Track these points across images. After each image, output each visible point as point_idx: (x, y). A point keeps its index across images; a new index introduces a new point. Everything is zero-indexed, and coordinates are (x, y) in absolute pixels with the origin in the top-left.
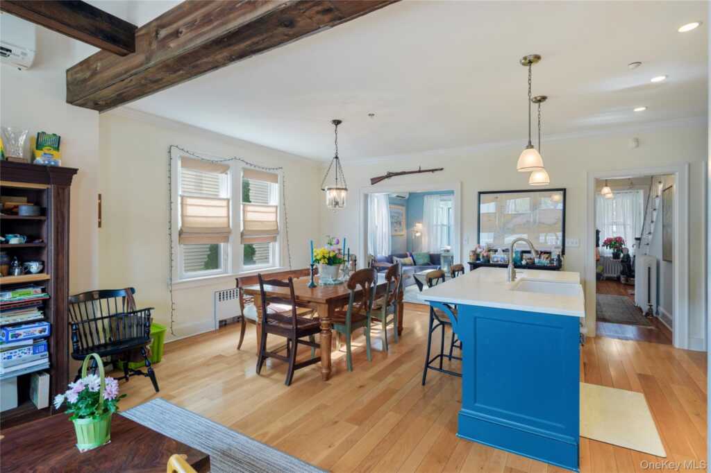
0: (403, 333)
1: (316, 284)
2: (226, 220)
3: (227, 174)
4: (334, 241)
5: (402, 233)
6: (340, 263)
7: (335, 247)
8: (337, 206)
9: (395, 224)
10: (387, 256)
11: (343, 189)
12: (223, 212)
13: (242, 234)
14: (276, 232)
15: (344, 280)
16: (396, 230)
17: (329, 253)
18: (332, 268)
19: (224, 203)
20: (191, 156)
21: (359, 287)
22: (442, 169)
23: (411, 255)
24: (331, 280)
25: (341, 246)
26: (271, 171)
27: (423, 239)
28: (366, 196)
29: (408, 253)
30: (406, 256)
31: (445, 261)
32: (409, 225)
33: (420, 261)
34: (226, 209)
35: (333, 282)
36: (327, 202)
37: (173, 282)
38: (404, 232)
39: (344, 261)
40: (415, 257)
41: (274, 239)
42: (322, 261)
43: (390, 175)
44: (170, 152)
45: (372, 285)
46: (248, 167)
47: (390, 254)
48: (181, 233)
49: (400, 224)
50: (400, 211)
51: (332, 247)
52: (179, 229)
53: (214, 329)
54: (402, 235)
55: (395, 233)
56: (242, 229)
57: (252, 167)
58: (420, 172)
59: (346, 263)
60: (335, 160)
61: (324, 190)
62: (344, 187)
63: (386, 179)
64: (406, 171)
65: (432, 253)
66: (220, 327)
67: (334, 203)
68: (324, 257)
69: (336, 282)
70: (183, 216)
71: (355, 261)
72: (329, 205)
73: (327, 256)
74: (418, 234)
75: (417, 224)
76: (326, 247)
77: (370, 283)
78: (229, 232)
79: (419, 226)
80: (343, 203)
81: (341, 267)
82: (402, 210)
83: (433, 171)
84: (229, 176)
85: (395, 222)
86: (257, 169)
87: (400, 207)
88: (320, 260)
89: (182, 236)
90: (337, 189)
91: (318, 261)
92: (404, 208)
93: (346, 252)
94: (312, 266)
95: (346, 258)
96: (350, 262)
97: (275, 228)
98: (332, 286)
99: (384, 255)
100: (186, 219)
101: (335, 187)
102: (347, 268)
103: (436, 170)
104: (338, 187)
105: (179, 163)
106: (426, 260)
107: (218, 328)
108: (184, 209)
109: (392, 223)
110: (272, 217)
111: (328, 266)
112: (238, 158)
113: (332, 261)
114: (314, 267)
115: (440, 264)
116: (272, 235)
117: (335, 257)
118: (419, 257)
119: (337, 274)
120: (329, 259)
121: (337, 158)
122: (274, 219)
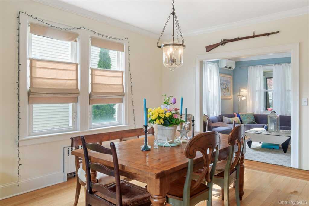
0: (244, 197)
1: (149, 147)
2: (75, 82)
3: (76, 41)
4: (171, 101)
5: (229, 97)
6: (177, 124)
7: (171, 107)
8: (174, 64)
9: (224, 90)
10: (218, 116)
11: (180, 45)
12: (73, 75)
13: (90, 96)
14: (122, 94)
15: (181, 141)
16: (225, 95)
17: (165, 113)
18: (168, 130)
19: (74, 67)
20: (41, 23)
21: (199, 155)
22: (278, 32)
23: (238, 116)
24: (167, 142)
25: (178, 105)
26: (118, 41)
27: (248, 103)
28: (202, 63)
29: (235, 114)
30: (233, 116)
31: (271, 122)
32: (235, 91)
33: (246, 120)
34: (75, 73)
35: (169, 145)
36: (164, 61)
37: (20, 139)
38: (231, 97)
39: (182, 122)
40: (241, 117)
41: (121, 101)
42: (157, 122)
43: (224, 42)
44: (19, 18)
45: (215, 150)
46: (96, 36)
47: (220, 114)
48: (29, 93)
49: (228, 89)
50: (228, 79)
51: (168, 106)
52: (28, 89)
53: (63, 181)
54: (230, 99)
55: (224, 97)
56: (90, 91)
57: (100, 37)
58: (254, 36)
59: (184, 124)
60: (172, 16)
61: (160, 47)
62: (181, 43)
63: (221, 46)
64: (240, 37)
65: (255, 113)
66: (68, 179)
67: (170, 61)
68: (160, 118)
69: (173, 145)
70: (31, 77)
71: (193, 121)
72: (166, 62)
73: (163, 116)
74: (243, 98)
75: (242, 90)
76: (162, 106)
77: (211, 149)
78: (78, 94)
79: (244, 92)
80: (181, 61)
81: (179, 128)
82: (229, 78)
83: (268, 34)
84: (78, 43)
85: (224, 88)
86: (104, 38)
87: (228, 76)
88: (155, 120)
89: (31, 96)
90: (174, 45)
91: (153, 121)
92: (231, 77)
93: (184, 112)
94: (146, 127)
95: (184, 119)
96: (188, 123)
97: (122, 91)
98: (169, 149)
99: (215, 115)
100: (34, 80)
101: (171, 42)
102: (184, 128)
103: (272, 33)
104: (175, 42)
105: (28, 29)
106: (252, 120)
107: (66, 180)
109: (221, 89)
110: (118, 81)
111: (164, 127)
112: (86, 27)
113: (168, 121)
114: (148, 128)
115: (267, 123)
116: (119, 97)
117: (171, 117)
118: (246, 117)
119: (174, 135)
120: (165, 119)
121: (173, 13)
122: (121, 83)
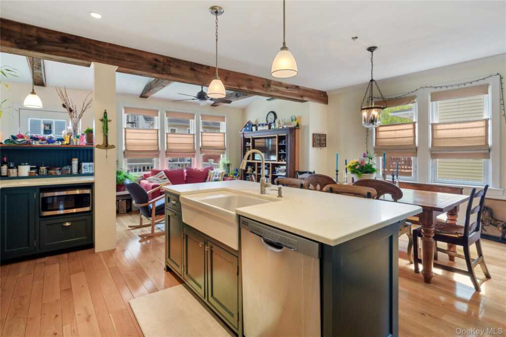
34: (411, 131)
41: (486, 156)
56: (430, 145)
70: (376, 138)
78: (416, 149)
84: (417, 103)
100: (379, 140)
108: (377, 134)
122: (482, 134)
